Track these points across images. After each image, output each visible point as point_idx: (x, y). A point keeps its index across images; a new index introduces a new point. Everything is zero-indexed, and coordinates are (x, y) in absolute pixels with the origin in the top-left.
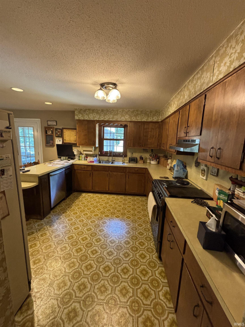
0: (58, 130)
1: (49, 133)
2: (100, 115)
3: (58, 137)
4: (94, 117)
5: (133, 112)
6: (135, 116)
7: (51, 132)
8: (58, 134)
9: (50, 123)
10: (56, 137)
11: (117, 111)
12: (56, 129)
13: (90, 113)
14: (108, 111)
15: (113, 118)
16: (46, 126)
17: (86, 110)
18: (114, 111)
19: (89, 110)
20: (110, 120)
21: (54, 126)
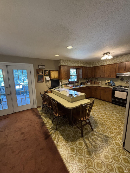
0: (46, 71)
1: (40, 73)
2: (72, 63)
3: (47, 75)
4: (70, 64)
5: (84, 63)
6: (85, 64)
7: (41, 73)
8: (47, 74)
9: (40, 67)
10: (45, 75)
11: (79, 62)
12: (45, 71)
13: (68, 62)
14: (75, 61)
15: (77, 65)
16: (38, 68)
17: (66, 60)
18: (77, 61)
19: (68, 60)
20: (76, 66)
21: (43, 69)
